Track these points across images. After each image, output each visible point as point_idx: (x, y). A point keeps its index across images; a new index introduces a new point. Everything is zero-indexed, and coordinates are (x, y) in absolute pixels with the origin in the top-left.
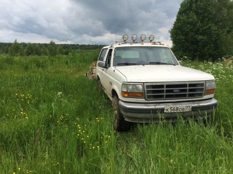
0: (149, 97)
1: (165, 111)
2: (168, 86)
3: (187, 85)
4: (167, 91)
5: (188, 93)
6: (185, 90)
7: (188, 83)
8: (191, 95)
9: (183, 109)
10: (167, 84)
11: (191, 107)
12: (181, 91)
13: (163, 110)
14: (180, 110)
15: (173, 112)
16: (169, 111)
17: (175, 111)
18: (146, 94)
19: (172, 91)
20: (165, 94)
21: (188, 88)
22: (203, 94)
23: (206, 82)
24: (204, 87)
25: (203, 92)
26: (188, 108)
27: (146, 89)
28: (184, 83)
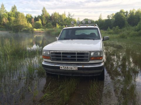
0: (53, 59)
2: (63, 53)
3: (75, 53)
4: (63, 56)
5: (76, 58)
6: (75, 57)
7: (76, 52)
8: (78, 60)
9: (72, 68)
11: (77, 67)
12: (72, 57)
13: (59, 67)
14: (70, 68)
15: (65, 69)
16: (63, 68)
17: (67, 69)
18: (51, 57)
19: (66, 57)
20: (62, 58)
21: (76, 55)
22: (88, 60)
23: (90, 52)
24: (89, 55)
25: (88, 58)
26: (75, 68)
27: (51, 55)
28: (73, 52)
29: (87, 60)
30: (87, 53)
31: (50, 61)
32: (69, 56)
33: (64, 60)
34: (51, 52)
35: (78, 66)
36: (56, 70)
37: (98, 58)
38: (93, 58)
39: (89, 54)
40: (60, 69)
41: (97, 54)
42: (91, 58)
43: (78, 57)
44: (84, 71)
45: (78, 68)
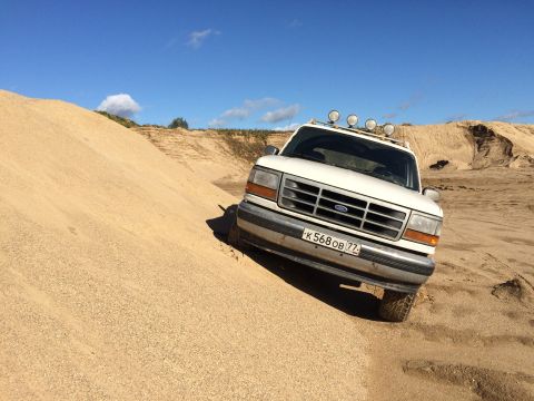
0: (286, 201)
1: (304, 237)
2: (326, 193)
3: (366, 203)
4: (322, 202)
5: (364, 220)
6: (361, 214)
7: (370, 200)
8: (367, 226)
9: (341, 245)
10: (327, 188)
11: (359, 247)
12: (351, 211)
13: (300, 232)
14: (335, 244)
15: (318, 242)
16: (312, 239)
17: (324, 244)
18: (282, 195)
19: (332, 205)
20: (317, 206)
21: (367, 210)
22: (399, 235)
23: (412, 212)
24: (405, 222)
25: (400, 231)
26: (353, 246)
28: (361, 198)
29: (394, 234)
30: (402, 214)
31: (272, 205)
33: (320, 212)
34: (286, 177)
35: (363, 246)
36: (288, 238)
37: (427, 238)
39: (407, 217)
40: (300, 238)
42: (409, 233)
44: (376, 264)
45: (362, 251)
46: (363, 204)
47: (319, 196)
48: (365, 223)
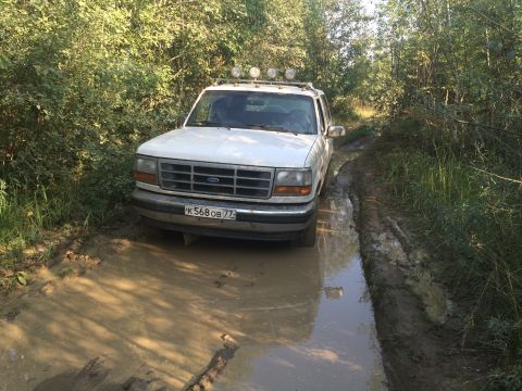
0: (167, 185)
1: (186, 213)
2: (198, 169)
3: (233, 170)
4: (196, 178)
5: (235, 186)
6: (231, 181)
7: (236, 167)
8: (240, 192)
9: (219, 214)
10: (197, 164)
11: (234, 212)
12: (222, 181)
13: (182, 209)
14: (213, 214)
15: (199, 215)
16: (193, 213)
17: (204, 216)
18: (161, 178)
19: (205, 179)
20: (192, 182)
21: (235, 177)
22: (269, 193)
23: (277, 170)
24: (271, 180)
25: (269, 189)
26: (229, 213)
27: (160, 169)
28: (228, 167)
29: (264, 194)
30: (267, 174)
31: (155, 188)
32: (214, 178)
33: (198, 188)
34: (160, 161)
35: (238, 210)
36: (174, 216)
37: (297, 189)
38: (281, 189)
39: (272, 176)
40: (184, 214)
41: (295, 178)
42: (278, 189)
43: (239, 182)
44: (253, 224)
45: (238, 215)
46: (231, 172)
47: (192, 173)
48: (237, 189)
